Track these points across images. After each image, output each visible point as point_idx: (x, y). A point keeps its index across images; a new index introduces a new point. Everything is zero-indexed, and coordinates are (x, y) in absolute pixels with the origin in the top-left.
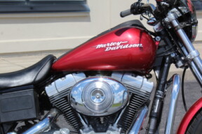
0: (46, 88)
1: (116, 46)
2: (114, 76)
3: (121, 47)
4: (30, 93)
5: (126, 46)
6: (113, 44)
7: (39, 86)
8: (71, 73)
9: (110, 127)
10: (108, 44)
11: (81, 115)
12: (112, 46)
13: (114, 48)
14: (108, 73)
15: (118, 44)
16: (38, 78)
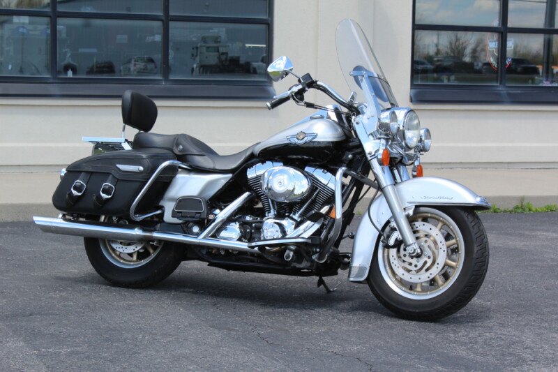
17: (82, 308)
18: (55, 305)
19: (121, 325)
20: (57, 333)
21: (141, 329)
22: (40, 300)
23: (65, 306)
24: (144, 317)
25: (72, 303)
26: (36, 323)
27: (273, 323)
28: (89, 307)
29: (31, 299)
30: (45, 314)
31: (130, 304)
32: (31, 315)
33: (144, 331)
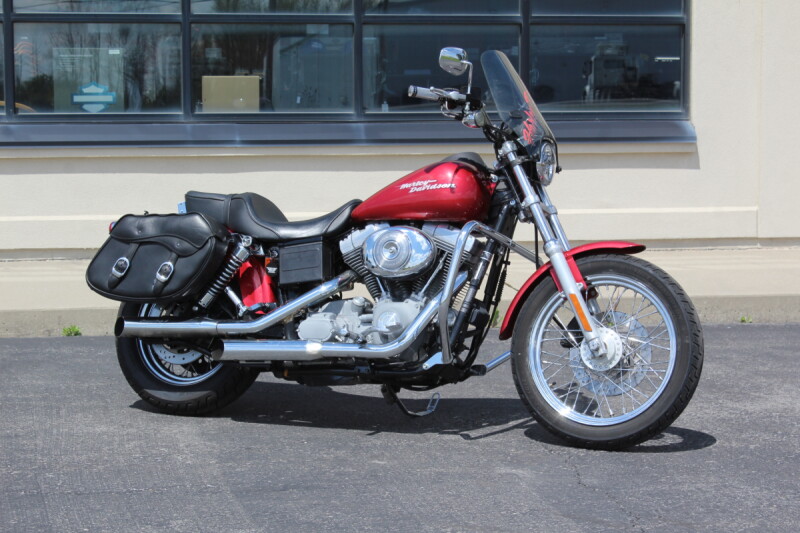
0: (341, 242)
1: (422, 186)
2: (426, 228)
3: (428, 187)
4: (319, 247)
5: (434, 187)
6: (419, 183)
7: (331, 240)
8: (374, 222)
9: (413, 295)
10: (414, 184)
11: (381, 278)
12: (418, 187)
13: (419, 189)
14: (418, 224)
15: (425, 183)
16: (332, 228)
17: (364, 478)
18: (324, 473)
19: (422, 509)
20: (319, 521)
21: (452, 517)
22: (304, 463)
23: (339, 474)
24: (459, 496)
25: (351, 470)
26: (290, 504)
27: (667, 511)
28: (376, 476)
29: (289, 462)
30: (307, 488)
31: (441, 473)
32: (285, 488)
33: (456, 521)
